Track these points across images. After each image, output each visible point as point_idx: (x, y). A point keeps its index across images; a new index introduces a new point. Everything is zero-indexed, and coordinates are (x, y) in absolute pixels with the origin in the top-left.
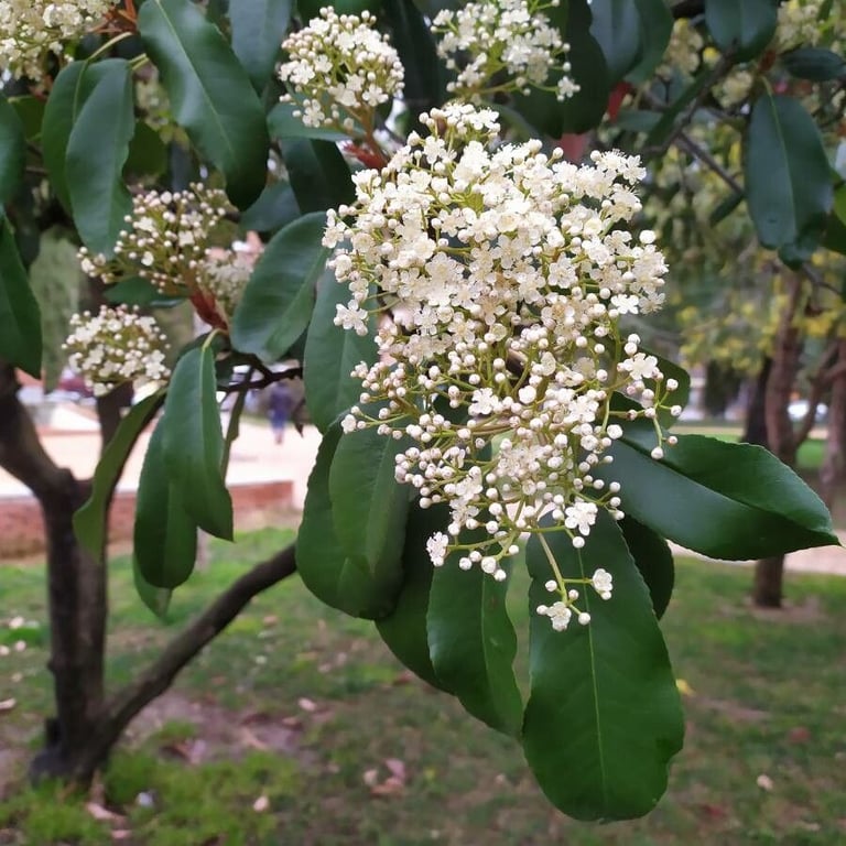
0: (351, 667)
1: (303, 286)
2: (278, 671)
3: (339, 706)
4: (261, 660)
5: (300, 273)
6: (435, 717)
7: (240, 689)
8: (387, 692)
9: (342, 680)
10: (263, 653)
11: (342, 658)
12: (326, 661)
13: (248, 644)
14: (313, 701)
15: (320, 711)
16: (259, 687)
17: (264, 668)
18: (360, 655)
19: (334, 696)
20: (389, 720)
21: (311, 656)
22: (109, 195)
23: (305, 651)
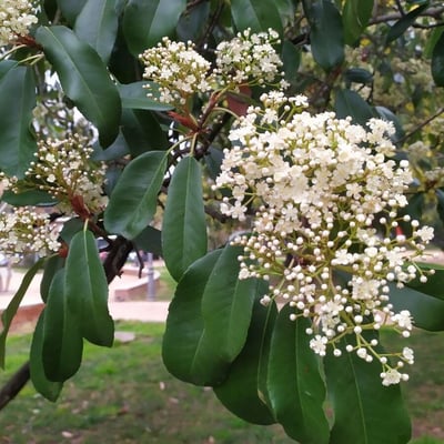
0: (92, 408)
1: (146, 193)
2: (47, 417)
3: (86, 432)
4: (36, 411)
5: (144, 186)
6: (144, 431)
7: (24, 431)
8: (114, 421)
9: (86, 417)
10: (37, 408)
11: (85, 404)
12: (76, 407)
13: (27, 403)
14: (70, 432)
15: (75, 437)
16: (36, 428)
17: (38, 416)
18: (96, 401)
19: (83, 427)
20: (116, 437)
21: (67, 405)
22: (18, 140)
23: (63, 402)
